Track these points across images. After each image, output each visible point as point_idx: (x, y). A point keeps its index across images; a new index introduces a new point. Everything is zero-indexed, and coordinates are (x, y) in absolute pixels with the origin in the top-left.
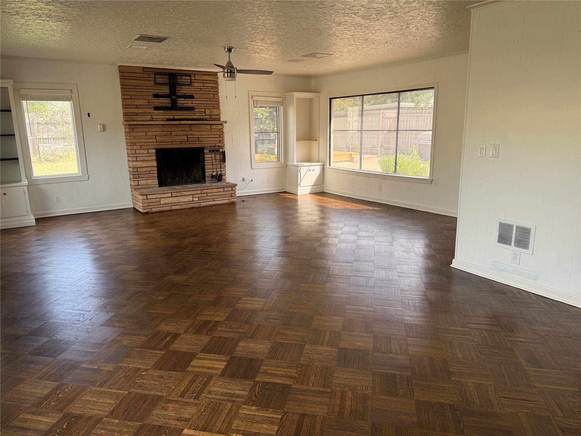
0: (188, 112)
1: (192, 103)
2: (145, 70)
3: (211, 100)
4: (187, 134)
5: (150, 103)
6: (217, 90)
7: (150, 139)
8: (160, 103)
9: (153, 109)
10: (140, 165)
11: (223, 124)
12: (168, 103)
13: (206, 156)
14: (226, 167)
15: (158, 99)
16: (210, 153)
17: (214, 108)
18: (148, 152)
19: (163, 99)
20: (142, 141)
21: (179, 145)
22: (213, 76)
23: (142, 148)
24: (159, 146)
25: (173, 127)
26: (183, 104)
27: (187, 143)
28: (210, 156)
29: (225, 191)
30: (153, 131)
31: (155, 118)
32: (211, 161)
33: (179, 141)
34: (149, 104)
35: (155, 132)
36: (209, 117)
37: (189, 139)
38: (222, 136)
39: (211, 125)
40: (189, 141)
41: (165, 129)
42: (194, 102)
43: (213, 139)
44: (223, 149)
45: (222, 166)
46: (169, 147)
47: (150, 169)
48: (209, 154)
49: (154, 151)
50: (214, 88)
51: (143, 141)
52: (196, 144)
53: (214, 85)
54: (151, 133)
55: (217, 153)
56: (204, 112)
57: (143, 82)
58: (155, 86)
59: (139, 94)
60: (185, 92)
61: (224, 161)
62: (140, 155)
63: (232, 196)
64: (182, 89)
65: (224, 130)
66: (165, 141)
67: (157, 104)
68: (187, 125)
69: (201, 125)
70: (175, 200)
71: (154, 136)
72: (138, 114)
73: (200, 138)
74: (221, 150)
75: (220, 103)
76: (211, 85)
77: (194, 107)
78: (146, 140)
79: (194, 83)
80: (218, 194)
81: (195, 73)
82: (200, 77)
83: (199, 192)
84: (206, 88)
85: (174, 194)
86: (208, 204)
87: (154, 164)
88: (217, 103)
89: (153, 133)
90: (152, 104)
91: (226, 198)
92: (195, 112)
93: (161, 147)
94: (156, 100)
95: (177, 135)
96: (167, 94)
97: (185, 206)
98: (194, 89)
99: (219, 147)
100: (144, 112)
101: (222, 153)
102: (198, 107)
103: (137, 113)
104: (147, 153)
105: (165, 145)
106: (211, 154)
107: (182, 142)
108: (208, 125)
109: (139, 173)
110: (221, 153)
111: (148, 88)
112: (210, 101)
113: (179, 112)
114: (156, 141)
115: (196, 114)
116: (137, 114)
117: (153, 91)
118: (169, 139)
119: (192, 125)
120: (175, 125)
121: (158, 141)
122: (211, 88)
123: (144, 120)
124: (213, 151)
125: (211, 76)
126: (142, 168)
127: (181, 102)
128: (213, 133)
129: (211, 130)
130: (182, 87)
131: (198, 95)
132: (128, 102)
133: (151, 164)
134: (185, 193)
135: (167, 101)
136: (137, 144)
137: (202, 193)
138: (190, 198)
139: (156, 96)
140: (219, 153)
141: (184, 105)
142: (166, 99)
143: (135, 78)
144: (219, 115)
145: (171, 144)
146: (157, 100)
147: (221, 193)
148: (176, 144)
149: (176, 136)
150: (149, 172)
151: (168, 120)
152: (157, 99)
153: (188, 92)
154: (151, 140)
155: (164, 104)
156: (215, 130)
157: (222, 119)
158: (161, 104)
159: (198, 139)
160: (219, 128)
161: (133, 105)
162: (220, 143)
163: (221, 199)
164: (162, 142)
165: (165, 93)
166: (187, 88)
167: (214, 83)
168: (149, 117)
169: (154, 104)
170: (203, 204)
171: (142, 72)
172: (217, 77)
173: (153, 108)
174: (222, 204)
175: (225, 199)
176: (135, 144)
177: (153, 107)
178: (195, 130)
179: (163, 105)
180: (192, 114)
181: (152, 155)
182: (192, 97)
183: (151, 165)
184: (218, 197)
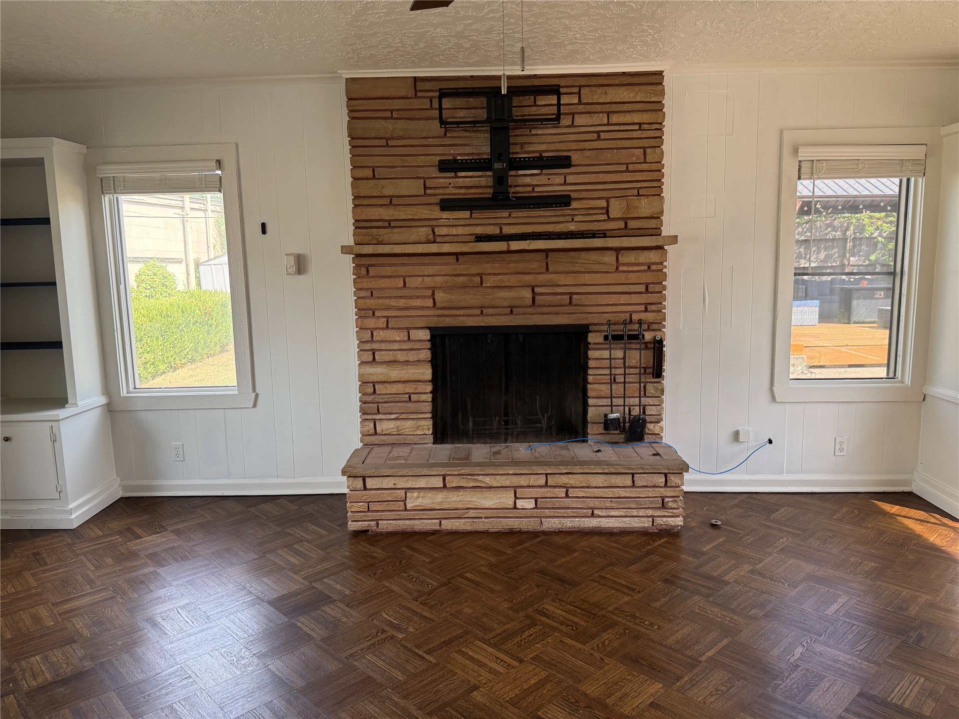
0: (547, 213)
1: (565, 183)
2: (420, 86)
3: (631, 167)
4: (534, 284)
5: (431, 188)
6: (657, 134)
7: (417, 297)
8: (462, 187)
9: (437, 208)
10: (382, 374)
11: (666, 247)
12: (486, 187)
13: (592, 354)
14: (663, 395)
15: (456, 177)
16: (608, 346)
17: (639, 195)
18: (406, 338)
19: (471, 174)
20: (391, 304)
21: (503, 318)
22: (645, 87)
23: (390, 326)
24: (442, 319)
25: (488, 262)
26: (534, 186)
27: (530, 310)
28: (606, 354)
29: (636, 484)
30: (426, 273)
31: (442, 233)
32: (607, 372)
33: (506, 304)
34: (428, 192)
35: (433, 276)
36: (621, 225)
37: (537, 297)
38: (657, 288)
39: (618, 250)
40: (539, 306)
41: (461, 268)
42: (570, 179)
43: (623, 299)
44: (657, 333)
45: (650, 389)
46: (471, 322)
47: (410, 388)
48: (604, 346)
49: (425, 335)
50: (647, 127)
51: (393, 303)
52: (560, 313)
53: (645, 118)
54: (420, 279)
55: (633, 346)
56: (602, 208)
57: (413, 125)
58: (448, 135)
59: (397, 161)
60: (542, 147)
61: (657, 372)
62: (383, 344)
63: (664, 506)
64: (534, 139)
65: (665, 267)
66: (461, 304)
67: (452, 192)
68: (534, 254)
69: (583, 254)
70: (454, 499)
71: (427, 288)
72: (393, 224)
73: (574, 296)
74: (648, 336)
75: (663, 176)
76: (637, 118)
77: (570, 195)
78: (402, 303)
79: (576, 116)
80: (609, 493)
81: (583, 82)
82: (598, 95)
83: (537, 479)
84: (617, 128)
85: (452, 482)
86: (569, 525)
87: (423, 374)
88: (654, 175)
89: (427, 279)
90: (437, 192)
91: (641, 512)
92: (573, 212)
93: (448, 322)
94: (449, 181)
95: (499, 287)
96: (485, 157)
97: (487, 523)
98: (573, 137)
99: (640, 324)
100: (411, 217)
101: (653, 345)
102: (584, 195)
103: (389, 221)
104: (405, 341)
105: (461, 318)
106: (610, 349)
107: (514, 310)
108: (608, 253)
109: (379, 398)
110: (649, 346)
111: (426, 143)
112: (627, 171)
113: (520, 214)
114: (432, 305)
115: (576, 219)
116: (389, 224)
117: (440, 150)
118: (472, 298)
119: (550, 254)
120: (495, 256)
121: (438, 305)
122: (637, 127)
123: (410, 241)
124: (618, 338)
125: (637, 88)
126: (388, 386)
127: (528, 180)
128: (622, 278)
129: (617, 268)
130: (533, 132)
131: (588, 153)
132: (367, 188)
133: (413, 374)
134: (488, 480)
135: (483, 181)
136: (377, 313)
137: (550, 486)
138: (507, 499)
139: (448, 166)
140: (638, 346)
141: (537, 189)
142: (480, 173)
143: (388, 114)
144: (657, 217)
145: (478, 315)
146: (452, 178)
147: (622, 493)
148: (494, 313)
149: (496, 290)
150: (407, 396)
151: (480, 238)
152: (453, 174)
153: (552, 147)
154: (418, 303)
155: (473, 191)
156: (631, 269)
157: (666, 231)
158: (463, 191)
159: (571, 298)
160: (648, 261)
161: (381, 197)
162: (646, 310)
163: (622, 513)
164: (453, 308)
165: (479, 154)
166: (551, 134)
167: (647, 111)
168: (423, 232)
169: (441, 191)
170: (551, 524)
171: (411, 93)
172: (659, 87)
173: (437, 204)
174: (624, 533)
175: (635, 513)
176: (371, 312)
177: (438, 201)
178: (559, 268)
179: (471, 194)
180: (562, 219)
181: (418, 345)
182: (563, 162)
183: (415, 377)
184: (608, 505)
